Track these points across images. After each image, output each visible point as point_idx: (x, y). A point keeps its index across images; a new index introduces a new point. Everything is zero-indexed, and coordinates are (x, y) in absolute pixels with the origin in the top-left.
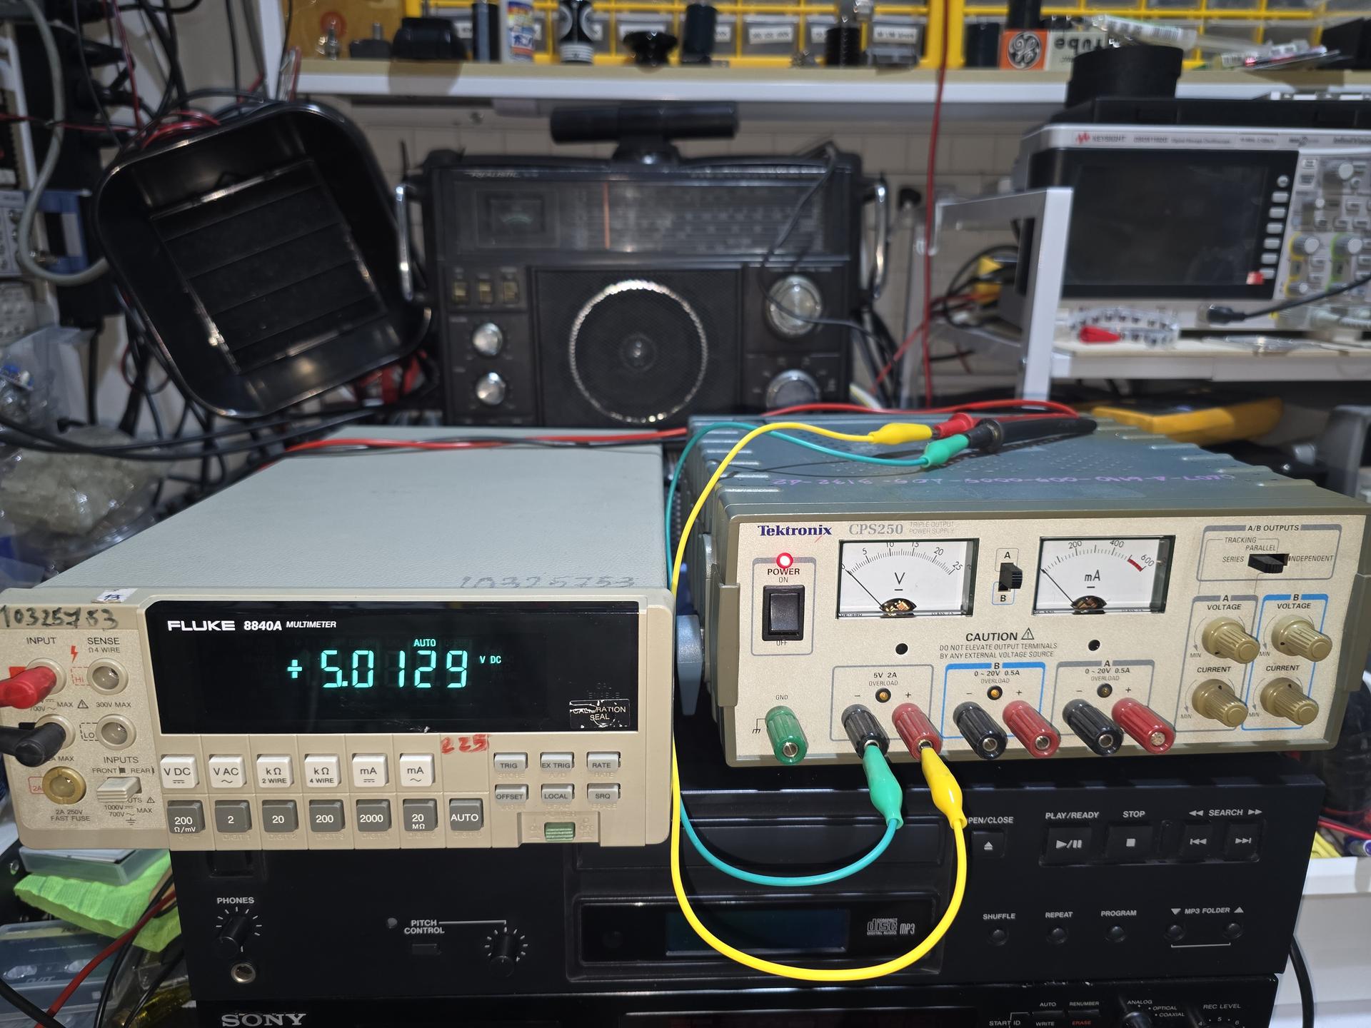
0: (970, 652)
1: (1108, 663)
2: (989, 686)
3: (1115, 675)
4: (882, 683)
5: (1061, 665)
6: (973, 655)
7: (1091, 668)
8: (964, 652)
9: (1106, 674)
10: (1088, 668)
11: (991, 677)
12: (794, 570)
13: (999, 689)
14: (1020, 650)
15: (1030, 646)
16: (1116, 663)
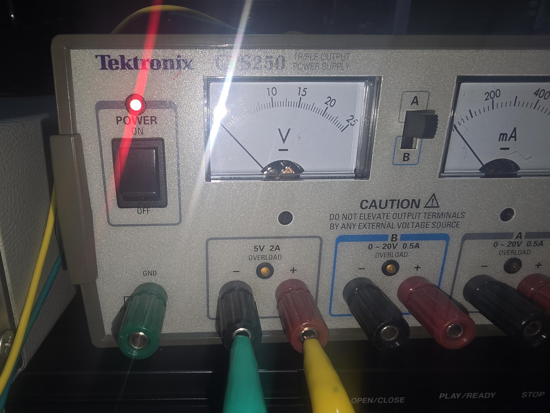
0: (364, 222)
1: (520, 236)
2: (384, 260)
3: (527, 248)
4: (263, 257)
5: (467, 237)
6: (367, 226)
7: (500, 241)
8: (357, 221)
9: (516, 248)
10: (497, 240)
11: (387, 250)
12: (149, 118)
13: (396, 265)
14: (422, 219)
15: (434, 215)
16: (529, 235)
